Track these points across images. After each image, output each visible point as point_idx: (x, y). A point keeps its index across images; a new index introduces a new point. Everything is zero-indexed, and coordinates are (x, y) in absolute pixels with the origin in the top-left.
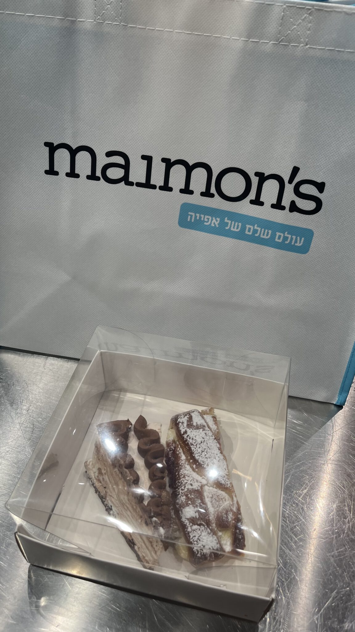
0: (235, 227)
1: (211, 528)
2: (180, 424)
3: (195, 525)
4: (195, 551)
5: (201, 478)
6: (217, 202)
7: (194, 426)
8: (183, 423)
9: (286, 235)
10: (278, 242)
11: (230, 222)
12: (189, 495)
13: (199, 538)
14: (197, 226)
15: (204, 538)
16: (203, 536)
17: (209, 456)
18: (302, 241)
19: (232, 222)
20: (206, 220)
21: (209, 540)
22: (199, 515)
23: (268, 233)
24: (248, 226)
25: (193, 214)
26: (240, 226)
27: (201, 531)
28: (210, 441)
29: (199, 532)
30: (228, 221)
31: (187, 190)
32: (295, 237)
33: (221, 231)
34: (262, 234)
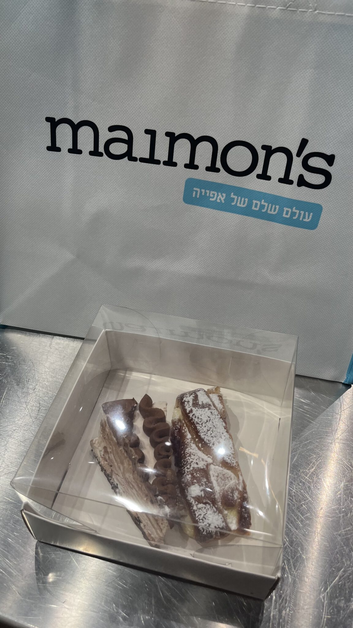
0: (241, 203)
1: (216, 506)
2: (186, 403)
3: (200, 504)
4: (201, 529)
5: (207, 456)
6: (222, 177)
7: (200, 405)
8: (188, 402)
9: (294, 210)
10: (286, 218)
11: (236, 197)
12: (195, 474)
13: (205, 516)
14: (203, 202)
15: (209, 516)
16: (209, 515)
17: (215, 435)
18: (311, 217)
19: (238, 197)
20: (211, 196)
21: (214, 518)
22: (204, 493)
23: (275, 208)
24: (254, 202)
25: (198, 190)
26: (246, 202)
27: (207, 510)
28: (215, 420)
29: (205, 511)
30: (234, 197)
31: (191, 165)
32: (303, 212)
33: (227, 207)
34: (269, 209)
